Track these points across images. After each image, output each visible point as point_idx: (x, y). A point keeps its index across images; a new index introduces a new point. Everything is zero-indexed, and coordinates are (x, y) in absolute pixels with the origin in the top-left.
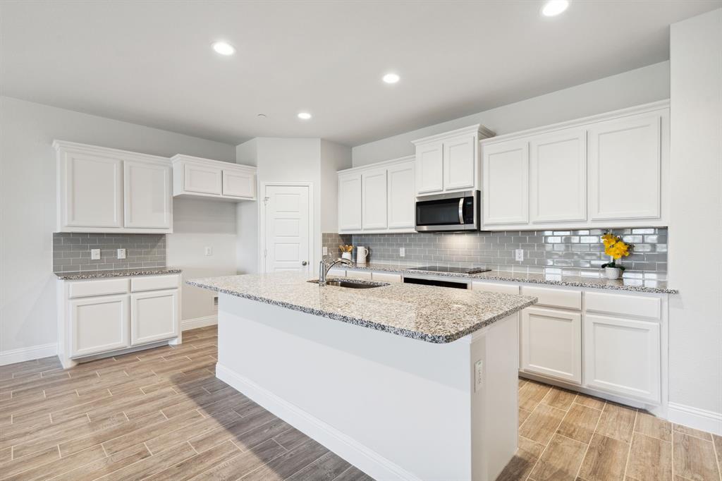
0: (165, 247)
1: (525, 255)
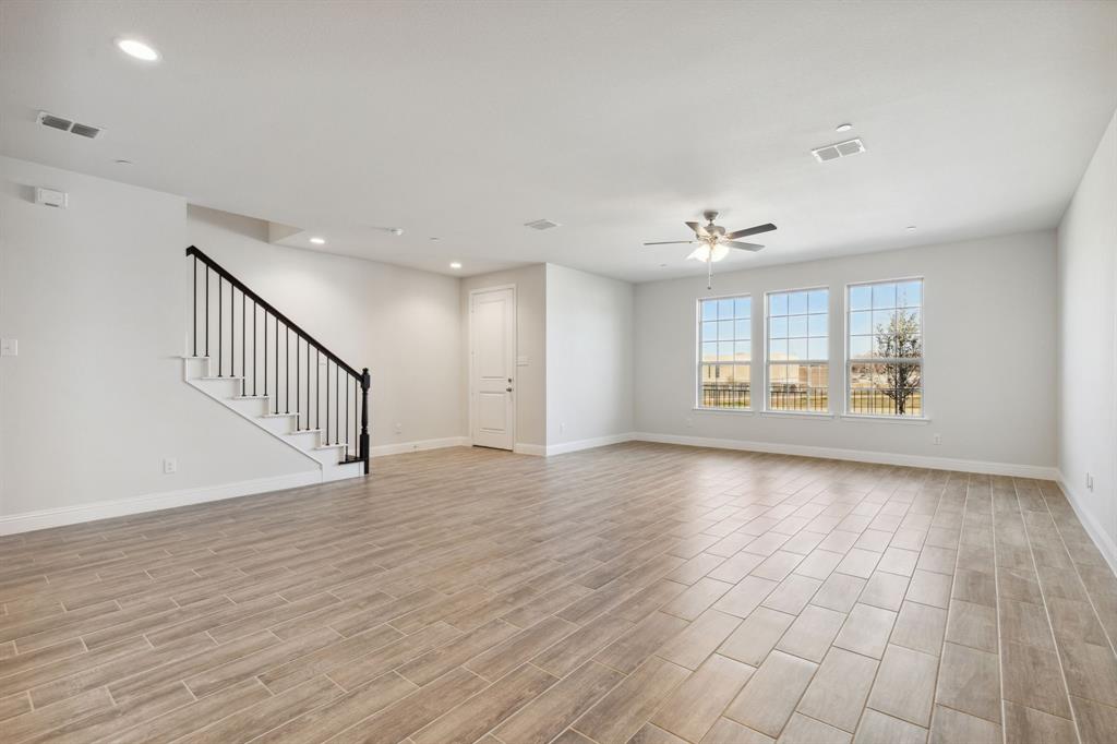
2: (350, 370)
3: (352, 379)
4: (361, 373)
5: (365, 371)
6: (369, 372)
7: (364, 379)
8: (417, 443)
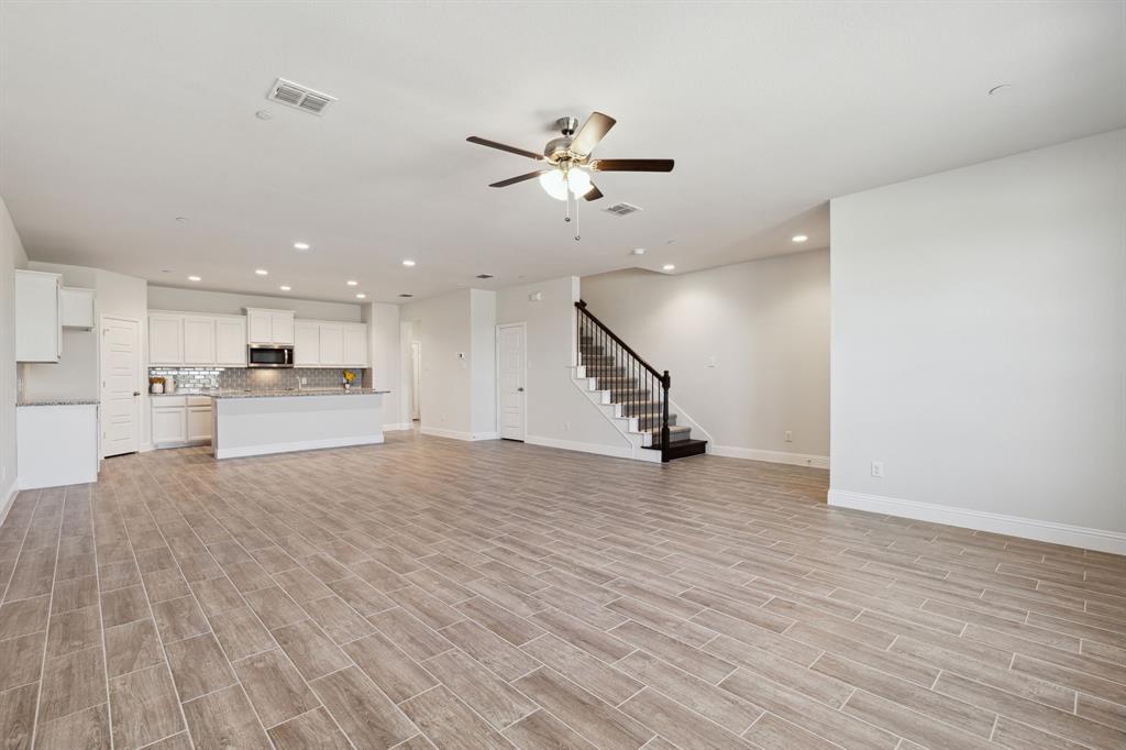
2: (655, 373)
3: (656, 380)
4: (662, 375)
5: (666, 372)
6: (670, 374)
7: (665, 381)
8: (809, 457)
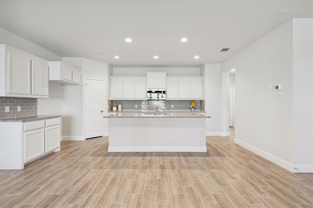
0: (37, 105)
1: (174, 106)
